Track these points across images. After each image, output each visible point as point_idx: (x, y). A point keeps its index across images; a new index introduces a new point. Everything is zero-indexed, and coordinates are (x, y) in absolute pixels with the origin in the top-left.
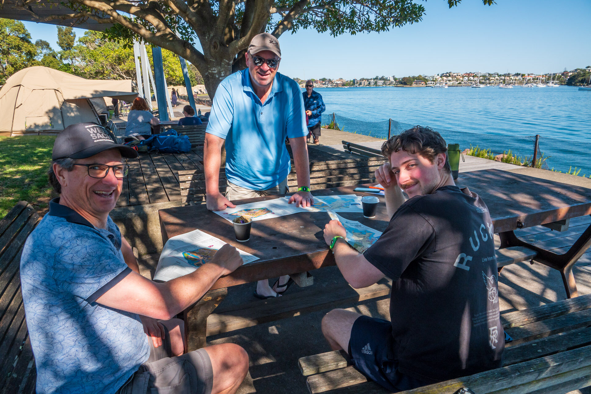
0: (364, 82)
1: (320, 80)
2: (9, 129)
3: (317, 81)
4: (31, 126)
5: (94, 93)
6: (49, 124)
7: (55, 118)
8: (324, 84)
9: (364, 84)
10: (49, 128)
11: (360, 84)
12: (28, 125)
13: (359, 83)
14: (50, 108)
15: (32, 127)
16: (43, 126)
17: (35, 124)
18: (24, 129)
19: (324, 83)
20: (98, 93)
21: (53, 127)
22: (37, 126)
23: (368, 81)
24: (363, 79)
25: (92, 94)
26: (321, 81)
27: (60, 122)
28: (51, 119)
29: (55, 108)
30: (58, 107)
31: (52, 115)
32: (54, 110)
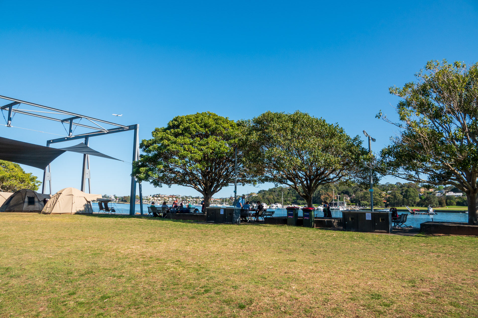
2: (70, 212)
5: (97, 199)
10: (84, 212)
12: (77, 211)
14: (84, 204)
15: (79, 211)
18: (76, 212)
22: (80, 211)
27: (88, 210)
28: (85, 208)
29: (86, 204)
30: (87, 204)
31: (85, 207)
32: (86, 205)
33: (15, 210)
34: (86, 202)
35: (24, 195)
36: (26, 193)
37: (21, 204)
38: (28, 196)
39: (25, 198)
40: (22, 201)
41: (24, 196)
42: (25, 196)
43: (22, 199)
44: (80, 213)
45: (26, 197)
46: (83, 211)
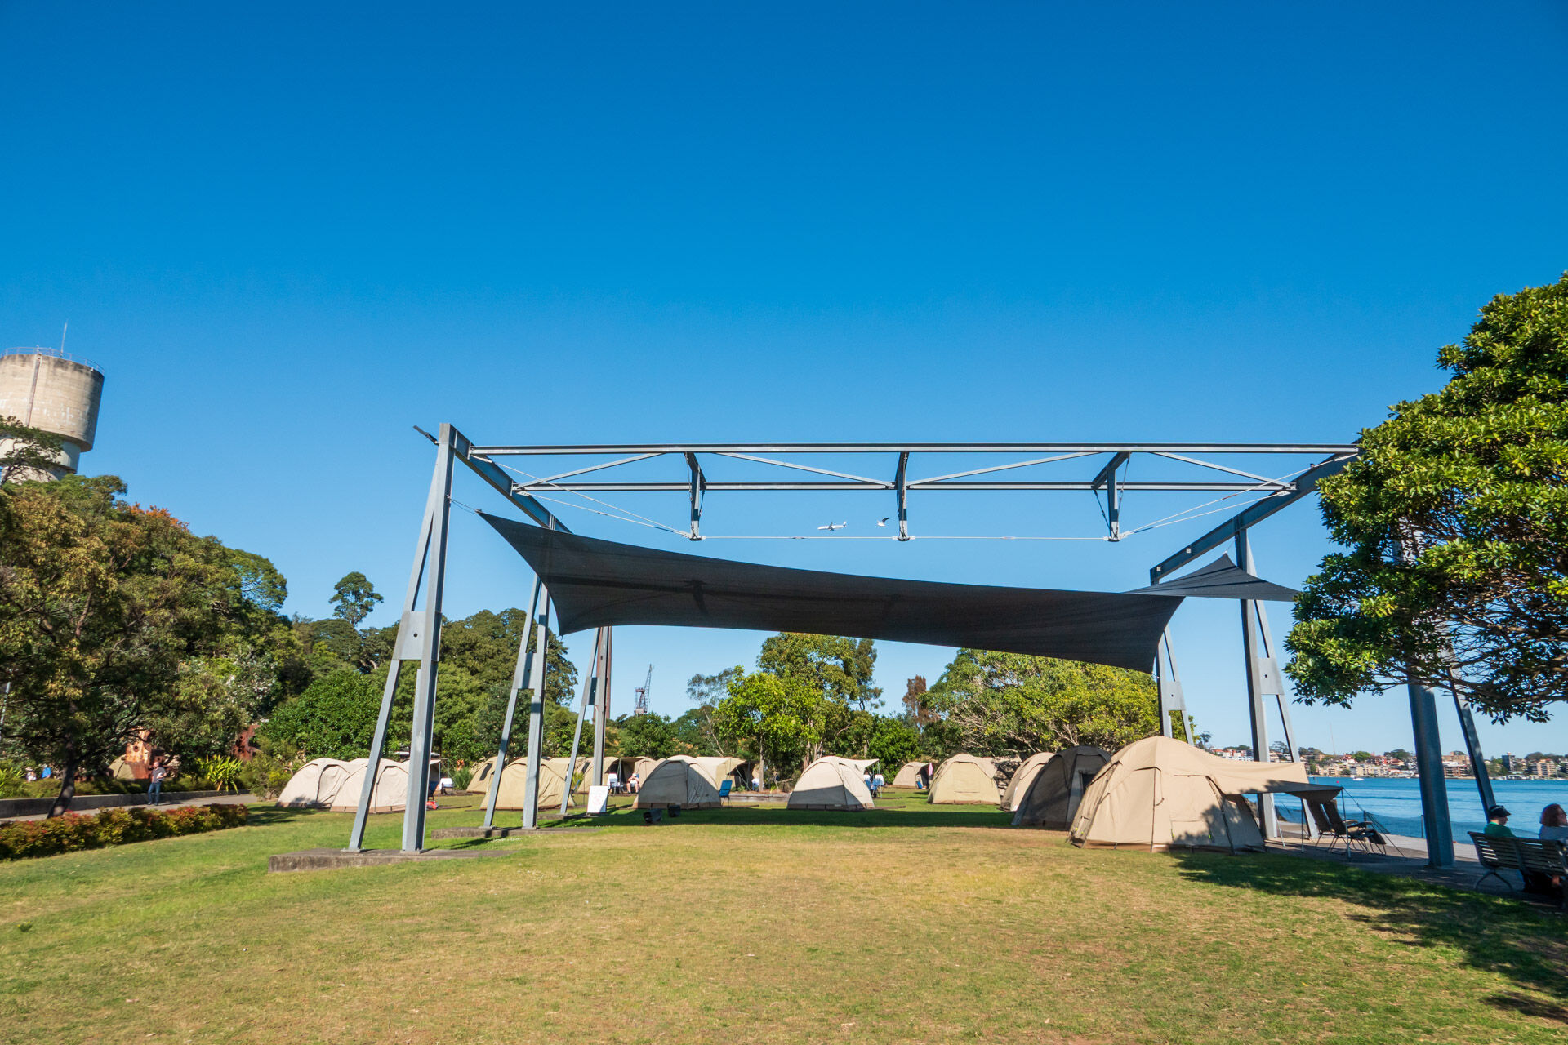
0: (1544, 766)
1: (1386, 754)
2: (1148, 840)
3: (1379, 757)
4: (1180, 836)
5: (1268, 784)
6: (1207, 834)
7: (1216, 824)
8: (1401, 768)
9: (1545, 772)
10: (1208, 842)
11: (1530, 771)
12: (1176, 835)
13: (1524, 768)
14: (1207, 806)
15: (1183, 838)
16: (1199, 837)
17: (1186, 833)
18: (1170, 840)
19: (1401, 763)
20: (1275, 785)
21: (1213, 839)
22: (1189, 837)
23: (1557, 762)
24: (1537, 757)
25: (1266, 787)
26: (1392, 759)
27: (1223, 832)
28: (1210, 826)
29: (1213, 807)
30: (1218, 805)
31: (1211, 819)
32: (1212, 811)
33: (1046, 819)
34: (1214, 800)
35: (1069, 767)
36: (1075, 761)
37: (1061, 798)
38: (1083, 769)
39: (1072, 778)
40: (1064, 790)
41: (1069, 771)
42: (1073, 772)
43: (1063, 783)
44: (1191, 844)
45: (1076, 774)
46: (1201, 837)
